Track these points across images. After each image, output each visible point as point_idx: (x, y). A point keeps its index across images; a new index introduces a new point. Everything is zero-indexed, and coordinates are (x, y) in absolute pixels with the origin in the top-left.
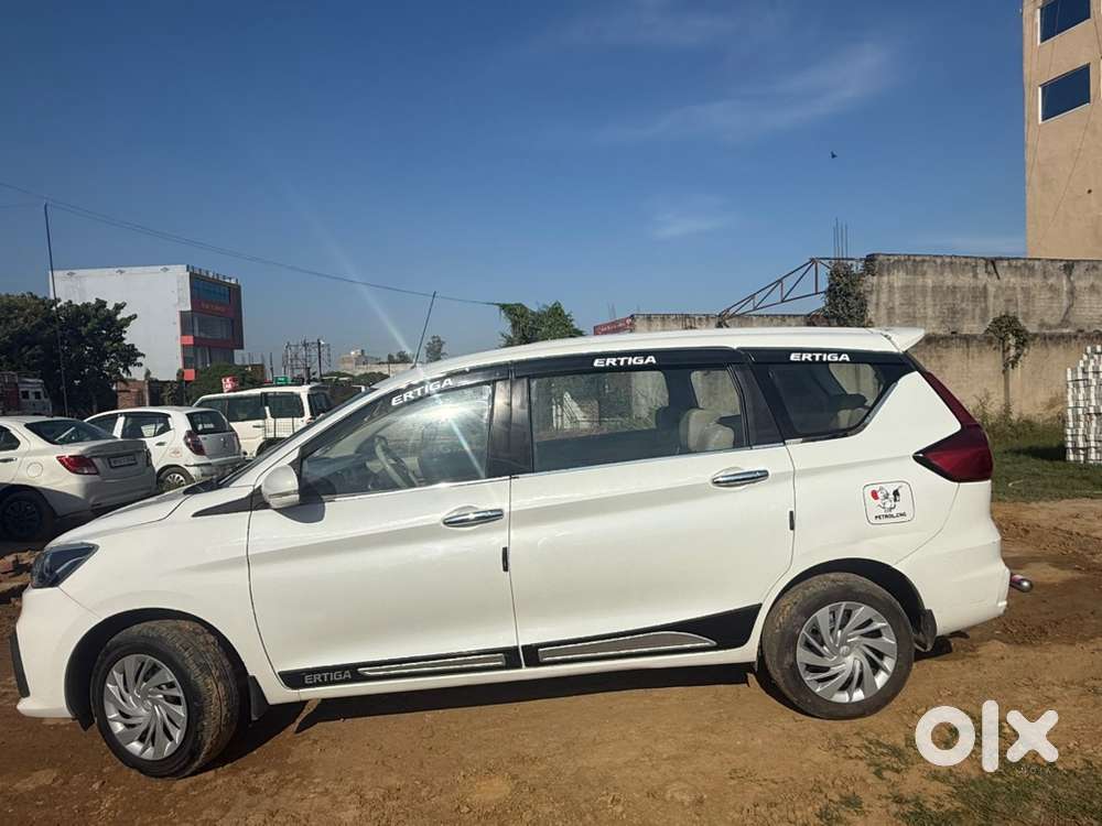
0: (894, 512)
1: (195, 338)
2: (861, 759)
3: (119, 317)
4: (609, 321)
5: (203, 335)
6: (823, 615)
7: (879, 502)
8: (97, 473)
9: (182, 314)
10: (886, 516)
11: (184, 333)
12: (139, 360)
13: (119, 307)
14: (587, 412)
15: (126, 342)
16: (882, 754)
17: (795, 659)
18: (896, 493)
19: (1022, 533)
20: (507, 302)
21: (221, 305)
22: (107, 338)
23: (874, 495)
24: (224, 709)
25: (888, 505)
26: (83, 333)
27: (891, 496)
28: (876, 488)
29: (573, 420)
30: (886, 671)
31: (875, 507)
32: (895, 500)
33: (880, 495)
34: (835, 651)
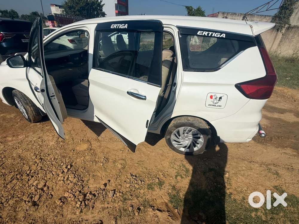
0: (217, 105)
1: (118, 11)
2: (176, 169)
3: (101, 4)
4: (212, 14)
5: (120, 11)
6: (181, 129)
7: (212, 100)
8: (76, 44)
9: (116, 4)
10: (213, 105)
11: (116, 10)
12: (106, 16)
13: (101, 1)
14: (200, 40)
15: (103, 11)
16: (183, 170)
17: (170, 137)
18: (220, 98)
19: (293, 101)
20: (188, 6)
21: (124, 2)
22: (99, 10)
23: (211, 97)
24: (34, 113)
25: (215, 102)
26: (94, 8)
27: (218, 99)
28: (213, 94)
29: (196, 42)
30: (198, 148)
31: (210, 101)
32: (219, 100)
33: (213, 97)
34: (183, 138)
